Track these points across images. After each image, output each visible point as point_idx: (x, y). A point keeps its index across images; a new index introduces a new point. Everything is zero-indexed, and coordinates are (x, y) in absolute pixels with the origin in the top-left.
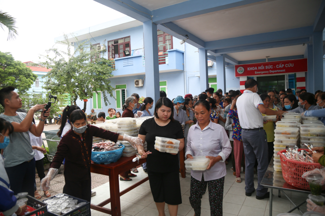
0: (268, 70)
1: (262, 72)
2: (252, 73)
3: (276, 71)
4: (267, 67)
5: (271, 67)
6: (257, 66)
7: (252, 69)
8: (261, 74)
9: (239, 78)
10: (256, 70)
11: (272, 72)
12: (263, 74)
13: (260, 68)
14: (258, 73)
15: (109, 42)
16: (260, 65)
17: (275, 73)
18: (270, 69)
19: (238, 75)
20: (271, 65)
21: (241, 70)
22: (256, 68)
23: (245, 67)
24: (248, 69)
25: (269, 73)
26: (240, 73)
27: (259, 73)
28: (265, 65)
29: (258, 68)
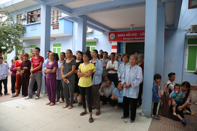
0: (134, 37)
1: (129, 39)
2: (121, 38)
3: (139, 38)
4: (133, 35)
5: (136, 34)
6: (126, 33)
7: (121, 35)
8: (128, 40)
9: (111, 43)
10: (124, 37)
11: (137, 38)
12: (130, 40)
13: (127, 35)
14: (125, 39)
15: (28, 13)
16: (127, 33)
17: (139, 40)
18: (135, 36)
19: (110, 40)
20: (136, 32)
21: (113, 36)
22: (124, 35)
23: (116, 34)
24: (118, 35)
25: (134, 40)
26: (112, 39)
27: (127, 39)
28: (131, 32)
29: (126, 35)
